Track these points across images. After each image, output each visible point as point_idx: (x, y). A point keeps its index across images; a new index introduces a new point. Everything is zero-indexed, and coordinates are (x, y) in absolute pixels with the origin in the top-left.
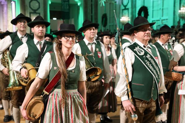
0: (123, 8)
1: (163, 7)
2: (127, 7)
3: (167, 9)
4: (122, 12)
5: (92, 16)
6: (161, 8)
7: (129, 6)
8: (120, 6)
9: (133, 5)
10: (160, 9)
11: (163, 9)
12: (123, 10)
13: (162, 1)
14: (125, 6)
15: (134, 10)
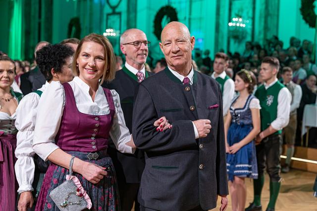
0: (110, 11)
1: (190, 13)
2: (117, 10)
3: (200, 19)
4: (107, 19)
5: (40, 24)
6: (188, 17)
7: (123, 8)
8: (102, 7)
9: (131, 7)
10: (185, 18)
11: (190, 19)
12: (108, 15)
13: (188, 4)
14: (114, 8)
15: (132, 16)
